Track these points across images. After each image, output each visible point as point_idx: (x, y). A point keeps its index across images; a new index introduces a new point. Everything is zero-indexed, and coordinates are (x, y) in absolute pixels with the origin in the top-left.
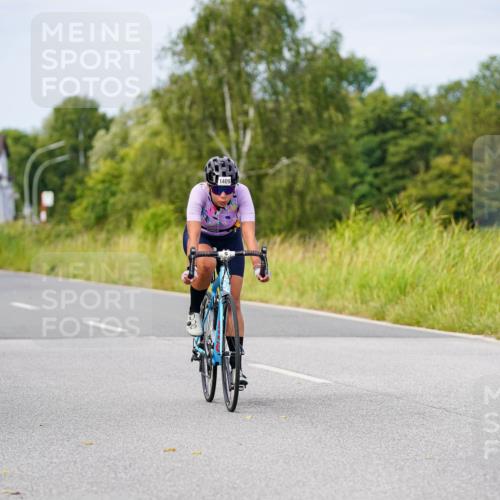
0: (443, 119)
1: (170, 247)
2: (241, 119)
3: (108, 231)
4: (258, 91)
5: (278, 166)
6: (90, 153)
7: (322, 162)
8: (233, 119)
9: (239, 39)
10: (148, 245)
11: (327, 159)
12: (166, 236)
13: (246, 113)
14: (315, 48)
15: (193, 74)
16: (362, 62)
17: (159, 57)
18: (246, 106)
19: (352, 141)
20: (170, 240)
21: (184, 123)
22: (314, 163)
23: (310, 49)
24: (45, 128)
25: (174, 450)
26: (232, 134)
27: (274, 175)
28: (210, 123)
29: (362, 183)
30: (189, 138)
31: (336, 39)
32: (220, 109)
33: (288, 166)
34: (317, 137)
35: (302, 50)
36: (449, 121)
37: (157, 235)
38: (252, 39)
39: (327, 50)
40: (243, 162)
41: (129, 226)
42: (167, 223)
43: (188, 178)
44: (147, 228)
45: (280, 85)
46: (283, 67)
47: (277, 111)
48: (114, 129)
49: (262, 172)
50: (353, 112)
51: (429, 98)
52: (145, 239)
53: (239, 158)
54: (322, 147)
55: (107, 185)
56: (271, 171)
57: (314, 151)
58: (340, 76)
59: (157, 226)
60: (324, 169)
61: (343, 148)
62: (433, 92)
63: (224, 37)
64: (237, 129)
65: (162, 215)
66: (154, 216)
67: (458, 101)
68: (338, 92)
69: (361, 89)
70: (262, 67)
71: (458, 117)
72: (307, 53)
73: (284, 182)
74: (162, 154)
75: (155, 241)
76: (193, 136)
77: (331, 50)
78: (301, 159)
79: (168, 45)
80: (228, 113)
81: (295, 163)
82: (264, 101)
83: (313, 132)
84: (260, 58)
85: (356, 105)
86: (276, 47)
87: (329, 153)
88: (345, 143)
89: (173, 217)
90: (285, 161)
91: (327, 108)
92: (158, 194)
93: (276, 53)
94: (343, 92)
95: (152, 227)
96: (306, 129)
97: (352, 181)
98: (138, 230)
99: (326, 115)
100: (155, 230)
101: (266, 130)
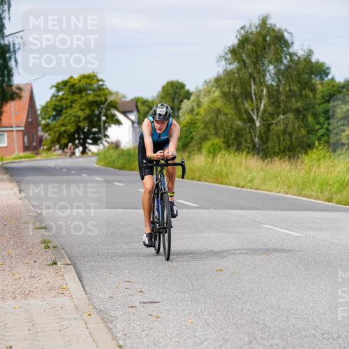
1: (221, 161)
3: (189, 152)
4: (269, 79)
5: (279, 119)
6: (180, 111)
7: (301, 117)
8: (255, 94)
9: (259, 53)
10: (210, 160)
11: (304, 116)
12: (219, 155)
13: (262, 91)
15: (235, 71)
16: (322, 64)
17: (218, 61)
18: (262, 88)
19: (317, 106)
20: (221, 157)
22: (297, 118)
24: (158, 97)
25: (221, 270)
26: (255, 102)
27: (276, 124)
29: (322, 128)
30: (234, 104)
31: (310, 53)
32: (249, 89)
33: (283, 119)
34: (299, 104)
37: (214, 155)
38: (266, 53)
39: (305, 59)
41: (200, 150)
42: (220, 149)
43: (231, 124)
44: (209, 152)
46: (282, 67)
47: (278, 91)
48: (192, 98)
49: (270, 122)
50: (318, 91)
52: (208, 156)
53: (258, 117)
54: (301, 109)
55: (188, 128)
56: (274, 122)
57: (297, 112)
58: (312, 73)
59: (214, 150)
60: (302, 120)
61: (312, 110)
63: (253, 51)
65: (217, 144)
66: (212, 145)
68: (311, 81)
69: (322, 79)
70: (271, 67)
73: (281, 127)
74: (219, 111)
75: (214, 158)
77: (307, 60)
78: (291, 116)
79: (223, 54)
80: (253, 91)
81: (287, 118)
83: (296, 102)
84: (270, 62)
85: (320, 87)
86: (279, 57)
87: (305, 113)
88: (314, 108)
89: (223, 145)
90: (282, 117)
91: (305, 89)
92: (216, 134)
93: (278, 60)
94: (313, 81)
95: (212, 151)
96: (294, 100)
97: (317, 127)
98: (204, 151)
99: (304, 93)
100: (214, 152)
101: (272, 100)
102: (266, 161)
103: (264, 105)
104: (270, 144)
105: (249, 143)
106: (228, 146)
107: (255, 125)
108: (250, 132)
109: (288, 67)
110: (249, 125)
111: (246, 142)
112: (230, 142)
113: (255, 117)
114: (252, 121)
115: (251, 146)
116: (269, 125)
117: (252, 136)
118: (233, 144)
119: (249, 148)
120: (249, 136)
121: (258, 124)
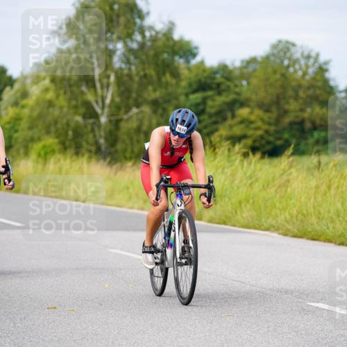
0: (244, 83)
1: (55, 168)
2: (105, 81)
4: (117, 62)
5: (131, 114)
6: (1, 103)
7: (160, 111)
8: (100, 80)
10: (40, 167)
11: (164, 110)
12: (52, 160)
13: (108, 77)
14: (157, 33)
16: (188, 43)
18: (109, 72)
19: (182, 97)
20: (55, 163)
21: (65, 83)
22: (155, 112)
23: (153, 33)
25: (55, 308)
26: (99, 91)
27: (128, 120)
28: (84, 83)
30: (69, 94)
31: (171, 27)
33: (137, 114)
34: (158, 94)
35: (147, 34)
36: (248, 84)
37: (46, 159)
38: (113, 27)
39: (165, 35)
40: (106, 110)
41: (27, 154)
42: (53, 152)
43: (68, 121)
44: (39, 155)
45: (132, 58)
46: (135, 46)
47: (130, 76)
48: (17, 86)
49: (119, 117)
50: (183, 77)
51: (235, 68)
52: (37, 162)
53: (103, 108)
54: (161, 101)
55: (12, 125)
56: (125, 117)
57: (155, 103)
58: (174, 53)
60: (162, 116)
61: (174, 102)
62: (238, 64)
64: (102, 87)
65: (50, 146)
66: (44, 147)
67: (255, 71)
68: (172, 64)
69: (188, 62)
71: (254, 81)
72: (151, 36)
73: (134, 124)
74: (50, 104)
75: (45, 164)
76: (72, 92)
77: (168, 34)
78: (146, 109)
80: (97, 77)
81: (142, 112)
82: (121, 69)
83: (155, 90)
84: (119, 38)
85: (184, 72)
86: (130, 31)
87: (165, 106)
88: (177, 98)
89: (57, 147)
90: (135, 110)
91: (164, 74)
92: (48, 132)
93: (130, 36)
94: (176, 64)
95: (42, 153)
96: (150, 88)
98: (33, 156)
99: (163, 79)
100: (45, 155)
101: (122, 88)
102: (115, 167)
103: (112, 95)
104: (119, 146)
105: (91, 145)
106: (64, 148)
107: (99, 121)
108: (93, 130)
109: (142, 46)
110: (91, 121)
111: (87, 142)
112: (67, 143)
113: (99, 111)
114: (95, 116)
115: (93, 149)
116: (118, 121)
117: (95, 136)
118: (70, 146)
119: (90, 151)
120: (91, 136)
121: (103, 120)
